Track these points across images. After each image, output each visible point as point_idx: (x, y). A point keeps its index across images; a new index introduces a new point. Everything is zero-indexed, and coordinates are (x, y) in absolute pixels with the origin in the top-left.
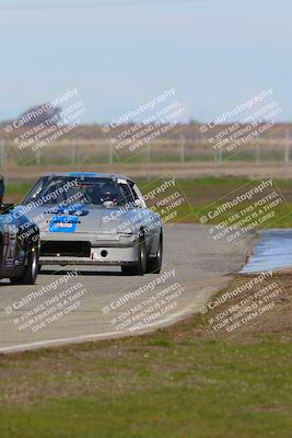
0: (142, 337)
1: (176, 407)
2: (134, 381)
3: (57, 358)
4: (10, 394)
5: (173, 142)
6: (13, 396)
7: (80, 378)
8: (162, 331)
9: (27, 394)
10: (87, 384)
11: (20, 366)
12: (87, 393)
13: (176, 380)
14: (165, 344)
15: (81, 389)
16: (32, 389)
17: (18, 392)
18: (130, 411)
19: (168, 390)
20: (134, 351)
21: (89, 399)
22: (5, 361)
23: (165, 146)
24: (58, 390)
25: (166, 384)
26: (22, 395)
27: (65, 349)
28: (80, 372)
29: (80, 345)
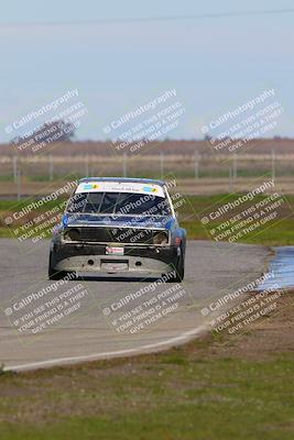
0: (156, 354)
1: (191, 425)
2: (148, 399)
3: (71, 376)
4: (23, 412)
5: (187, 157)
6: (26, 415)
7: (94, 396)
8: (176, 349)
9: (40, 412)
10: (102, 402)
11: (34, 385)
12: (101, 412)
13: (191, 399)
14: (179, 362)
15: (94, 407)
16: (46, 407)
17: (31, 411)
18: (145, 428)
19: (183, 408)
20: (148, 369)
21: (104, 417)
22: (18, 380)
23: (179, 162)
24: (72, 408)
25: (181, 402)
26: (34, 414)
27: (79, 367)
28: (94, 390)
29: (94, 362)
